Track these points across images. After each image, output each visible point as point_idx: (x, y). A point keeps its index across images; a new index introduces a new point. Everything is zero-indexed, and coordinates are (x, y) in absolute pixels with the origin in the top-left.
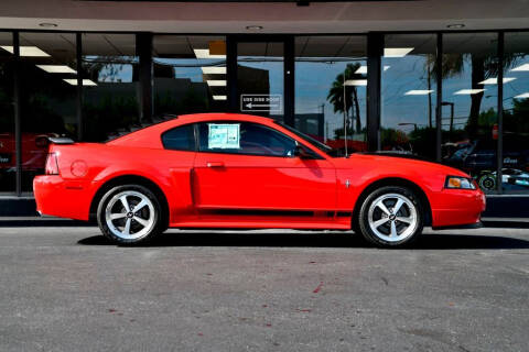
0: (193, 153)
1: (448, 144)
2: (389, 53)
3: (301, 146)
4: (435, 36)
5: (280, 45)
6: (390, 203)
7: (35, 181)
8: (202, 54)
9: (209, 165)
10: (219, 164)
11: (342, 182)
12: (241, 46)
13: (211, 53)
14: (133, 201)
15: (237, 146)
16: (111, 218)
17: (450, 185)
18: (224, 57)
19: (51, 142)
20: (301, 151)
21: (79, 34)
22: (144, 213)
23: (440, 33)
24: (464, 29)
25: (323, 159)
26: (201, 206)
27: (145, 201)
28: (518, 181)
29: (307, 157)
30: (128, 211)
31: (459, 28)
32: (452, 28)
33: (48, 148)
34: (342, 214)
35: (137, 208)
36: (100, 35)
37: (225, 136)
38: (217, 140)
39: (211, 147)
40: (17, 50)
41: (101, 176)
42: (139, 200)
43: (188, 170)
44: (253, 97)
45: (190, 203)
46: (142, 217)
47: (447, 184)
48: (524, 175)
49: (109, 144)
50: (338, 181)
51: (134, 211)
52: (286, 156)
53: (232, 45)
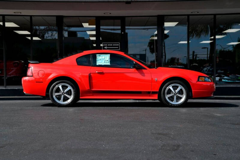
0: (90, 67)
1: (194, 64)
2: (167, 24)
3: (136, 64)
4: (186, 17)
5: (119, 21)
6: (175, 88)
7: (22, 79)
8: (86, 25)
9: (97, 72)
10: (101, 72)
11: (154, 79)
12: (102, 22)
13: (89, 25)
14: (64, 87)
15: (109, 64)
16: (55, 95)
17: (200, 80)
18: (95, 26)
19: (29, 63)
20: (136, 66)
21: (31, 16)
22: (69, 93)
23: (188, 15)
24: (198, 14)
25: (145, 69)
26: (93, 89)
27: (69, 88)
28: (223, 80)
29: (139, 68)
30: (62, 92)
31: (196, 13)
32: (193, 13)
33: (28, 65)
34: (154, 93)
35: (66, 90)
36: (41, 17)
37: (103, 60)
38: (100, 61)
39: (97, 64)
40: (4, 24)
41: (51, 77)
42: (67, 87)
43: (88, 74)
44: (107, 44)
45: (89, 88)
46: (68, 94)
47: (199, 79)
48: (225, 77)
49: (54, 63)
50: (152, 79)
51: (65, 92)
52: (130, 68)
53: (98, 21)
